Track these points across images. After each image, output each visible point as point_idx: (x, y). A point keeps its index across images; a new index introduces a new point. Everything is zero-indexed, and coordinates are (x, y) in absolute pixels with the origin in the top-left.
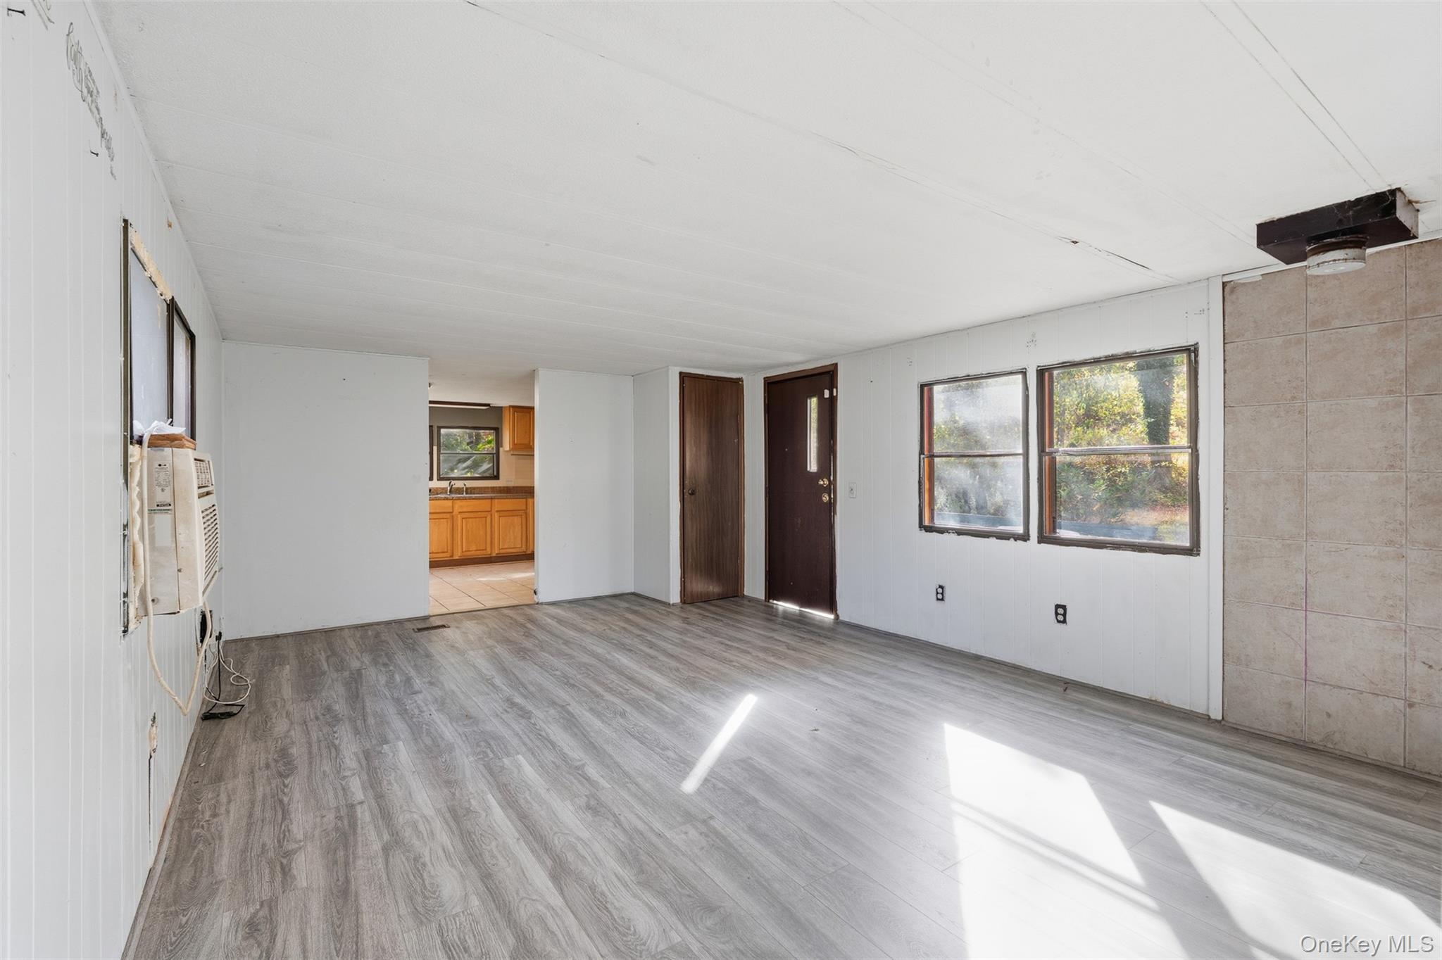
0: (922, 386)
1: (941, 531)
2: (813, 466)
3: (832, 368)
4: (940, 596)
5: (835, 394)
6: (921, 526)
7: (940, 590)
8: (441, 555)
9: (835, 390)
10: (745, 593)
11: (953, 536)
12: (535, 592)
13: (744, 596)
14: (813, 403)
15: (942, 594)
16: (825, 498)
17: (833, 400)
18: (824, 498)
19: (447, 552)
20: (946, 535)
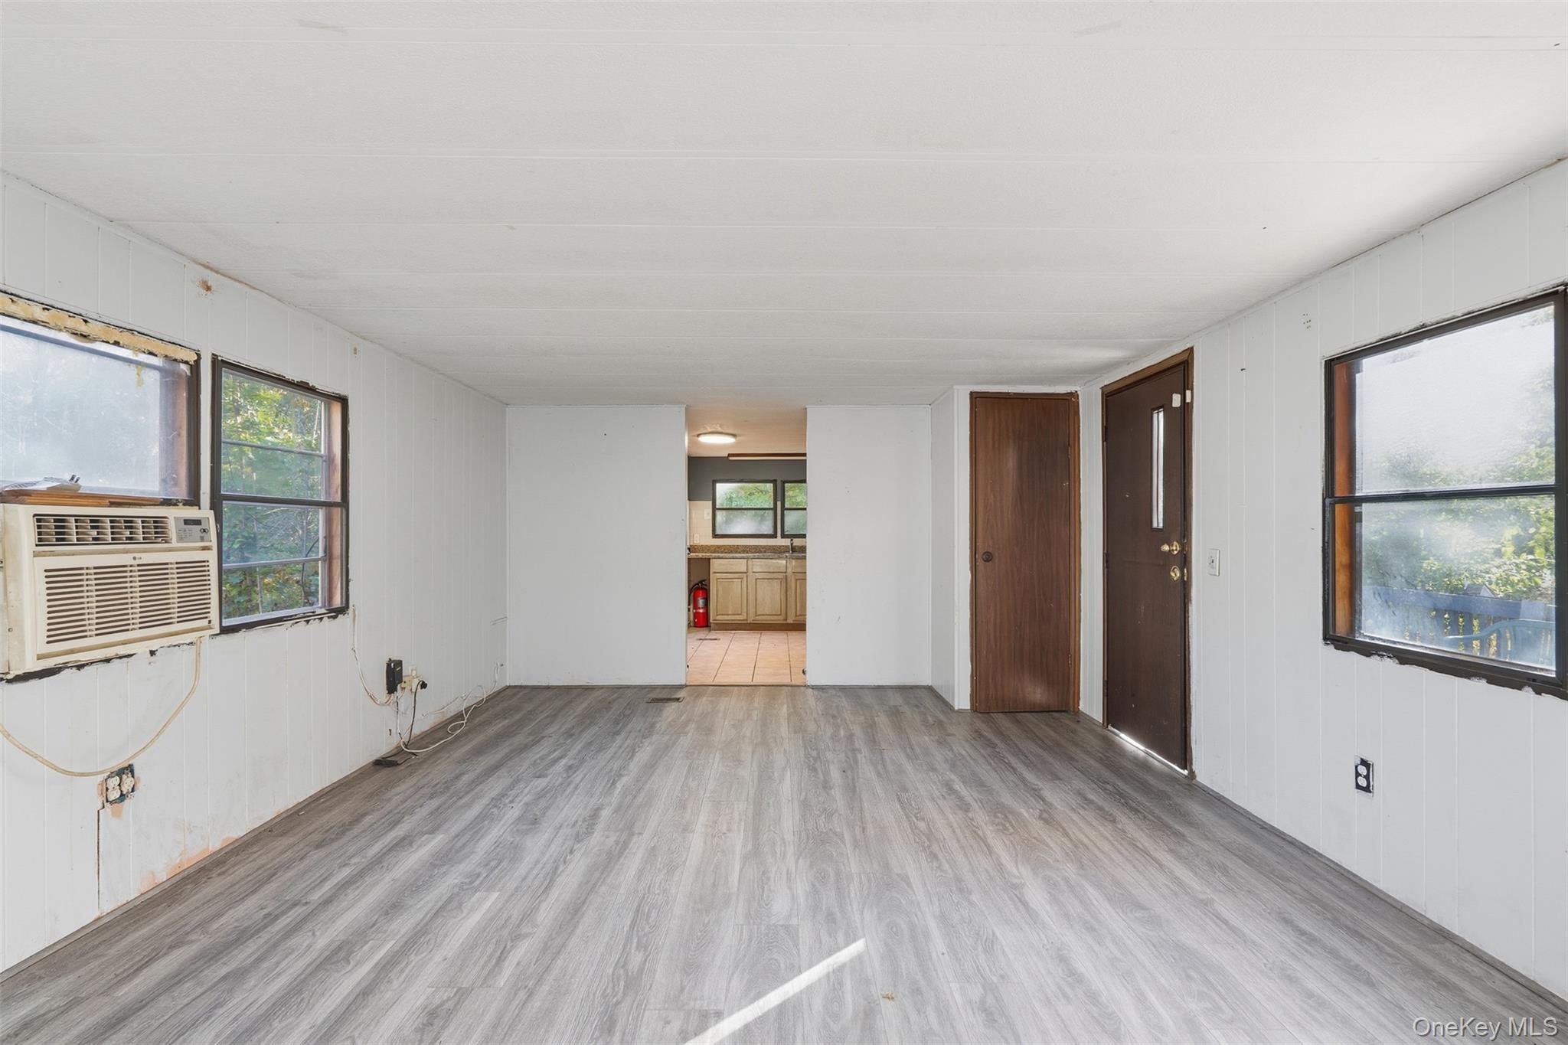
0: (1330, 365)
1: (1369, 650)
2: (1158, 520)
3: (1184, 357)
4: (1363, 782)
5: (1188, 400)
6: (1327, 637)
7: (1363, 770)
8: (775, 617)
9: (1188, 393)
10: (1081, 707)
11: (1390, 664)
12: (804, 672)
13: (1077, 712)
14: (1159, 420)
15: (1367, 777)
16: (1176, 574)
17: (1186, 408)
18: (1173, 574)
19: (780, 615)
20: (1375, 659)
